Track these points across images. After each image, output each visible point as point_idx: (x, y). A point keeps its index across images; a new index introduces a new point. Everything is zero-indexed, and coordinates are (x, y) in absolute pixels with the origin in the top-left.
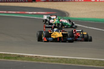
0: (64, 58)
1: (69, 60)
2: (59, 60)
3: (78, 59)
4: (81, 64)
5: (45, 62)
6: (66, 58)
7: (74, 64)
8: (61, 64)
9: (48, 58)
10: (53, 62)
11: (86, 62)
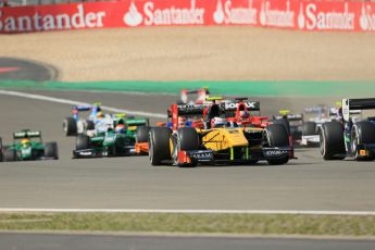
0: (65, 214)
1: (81, 219)
2: (50, 219)
3: (109, 214)
4: (122, 229)
5: (6, 231)
6: (71, 214)
7: (100, 229)
8: (57, 231)
9: (14, 216)
10: (31, 228)
11: (137, 220)
